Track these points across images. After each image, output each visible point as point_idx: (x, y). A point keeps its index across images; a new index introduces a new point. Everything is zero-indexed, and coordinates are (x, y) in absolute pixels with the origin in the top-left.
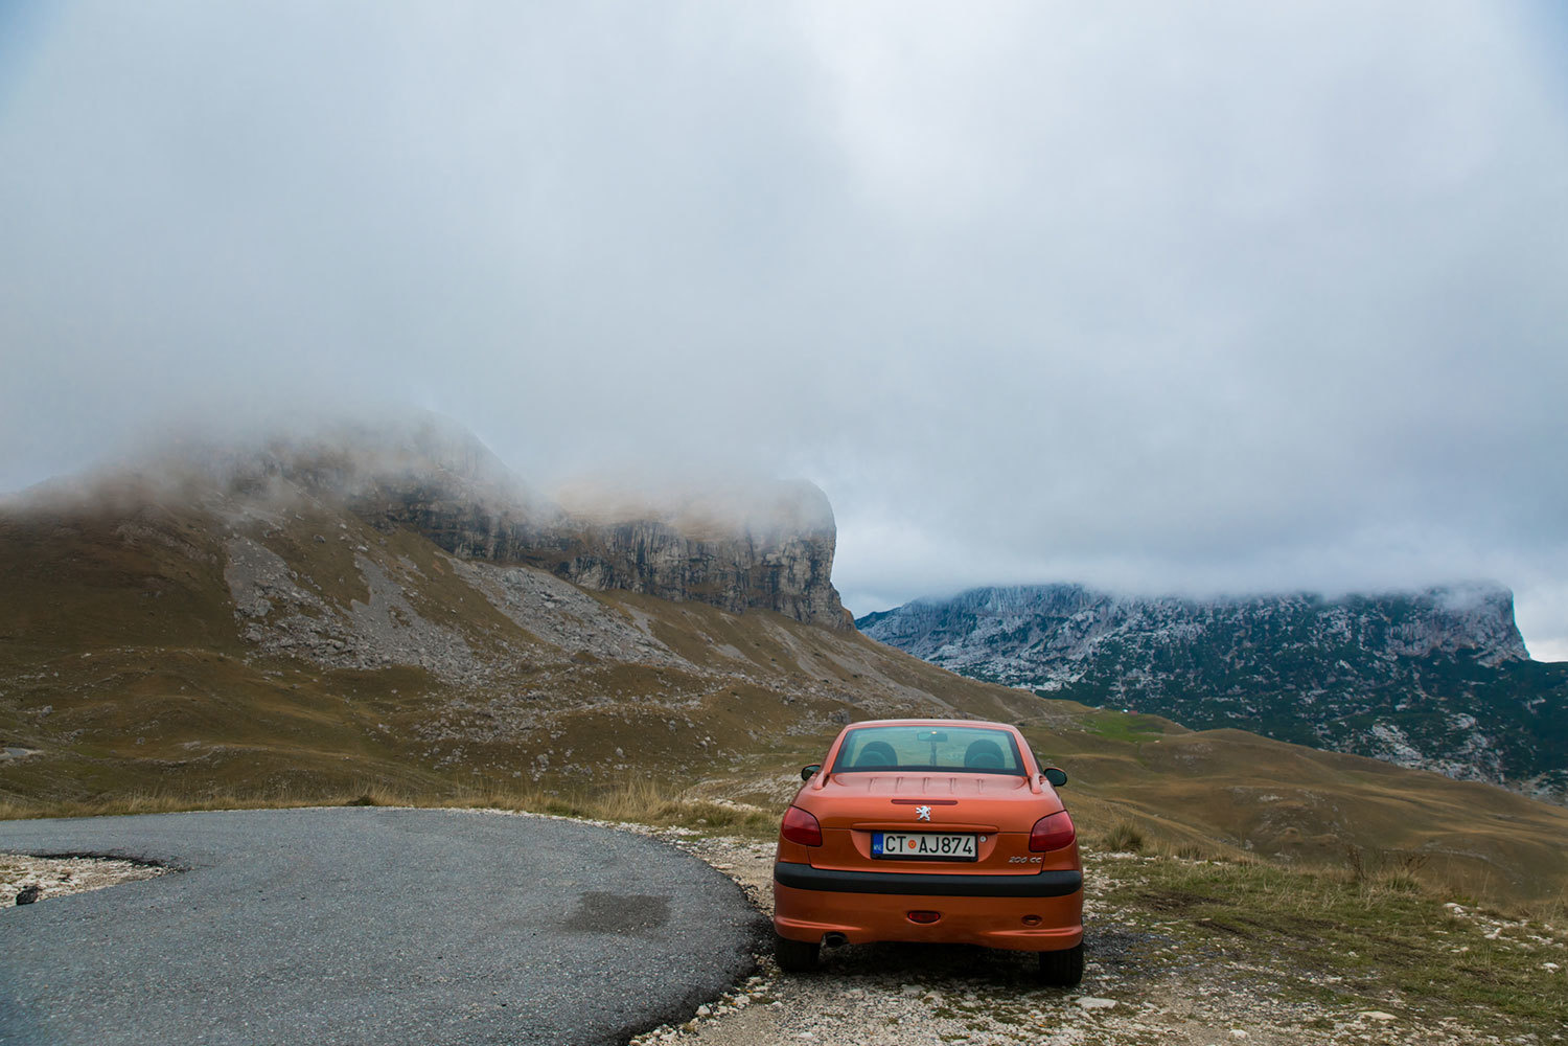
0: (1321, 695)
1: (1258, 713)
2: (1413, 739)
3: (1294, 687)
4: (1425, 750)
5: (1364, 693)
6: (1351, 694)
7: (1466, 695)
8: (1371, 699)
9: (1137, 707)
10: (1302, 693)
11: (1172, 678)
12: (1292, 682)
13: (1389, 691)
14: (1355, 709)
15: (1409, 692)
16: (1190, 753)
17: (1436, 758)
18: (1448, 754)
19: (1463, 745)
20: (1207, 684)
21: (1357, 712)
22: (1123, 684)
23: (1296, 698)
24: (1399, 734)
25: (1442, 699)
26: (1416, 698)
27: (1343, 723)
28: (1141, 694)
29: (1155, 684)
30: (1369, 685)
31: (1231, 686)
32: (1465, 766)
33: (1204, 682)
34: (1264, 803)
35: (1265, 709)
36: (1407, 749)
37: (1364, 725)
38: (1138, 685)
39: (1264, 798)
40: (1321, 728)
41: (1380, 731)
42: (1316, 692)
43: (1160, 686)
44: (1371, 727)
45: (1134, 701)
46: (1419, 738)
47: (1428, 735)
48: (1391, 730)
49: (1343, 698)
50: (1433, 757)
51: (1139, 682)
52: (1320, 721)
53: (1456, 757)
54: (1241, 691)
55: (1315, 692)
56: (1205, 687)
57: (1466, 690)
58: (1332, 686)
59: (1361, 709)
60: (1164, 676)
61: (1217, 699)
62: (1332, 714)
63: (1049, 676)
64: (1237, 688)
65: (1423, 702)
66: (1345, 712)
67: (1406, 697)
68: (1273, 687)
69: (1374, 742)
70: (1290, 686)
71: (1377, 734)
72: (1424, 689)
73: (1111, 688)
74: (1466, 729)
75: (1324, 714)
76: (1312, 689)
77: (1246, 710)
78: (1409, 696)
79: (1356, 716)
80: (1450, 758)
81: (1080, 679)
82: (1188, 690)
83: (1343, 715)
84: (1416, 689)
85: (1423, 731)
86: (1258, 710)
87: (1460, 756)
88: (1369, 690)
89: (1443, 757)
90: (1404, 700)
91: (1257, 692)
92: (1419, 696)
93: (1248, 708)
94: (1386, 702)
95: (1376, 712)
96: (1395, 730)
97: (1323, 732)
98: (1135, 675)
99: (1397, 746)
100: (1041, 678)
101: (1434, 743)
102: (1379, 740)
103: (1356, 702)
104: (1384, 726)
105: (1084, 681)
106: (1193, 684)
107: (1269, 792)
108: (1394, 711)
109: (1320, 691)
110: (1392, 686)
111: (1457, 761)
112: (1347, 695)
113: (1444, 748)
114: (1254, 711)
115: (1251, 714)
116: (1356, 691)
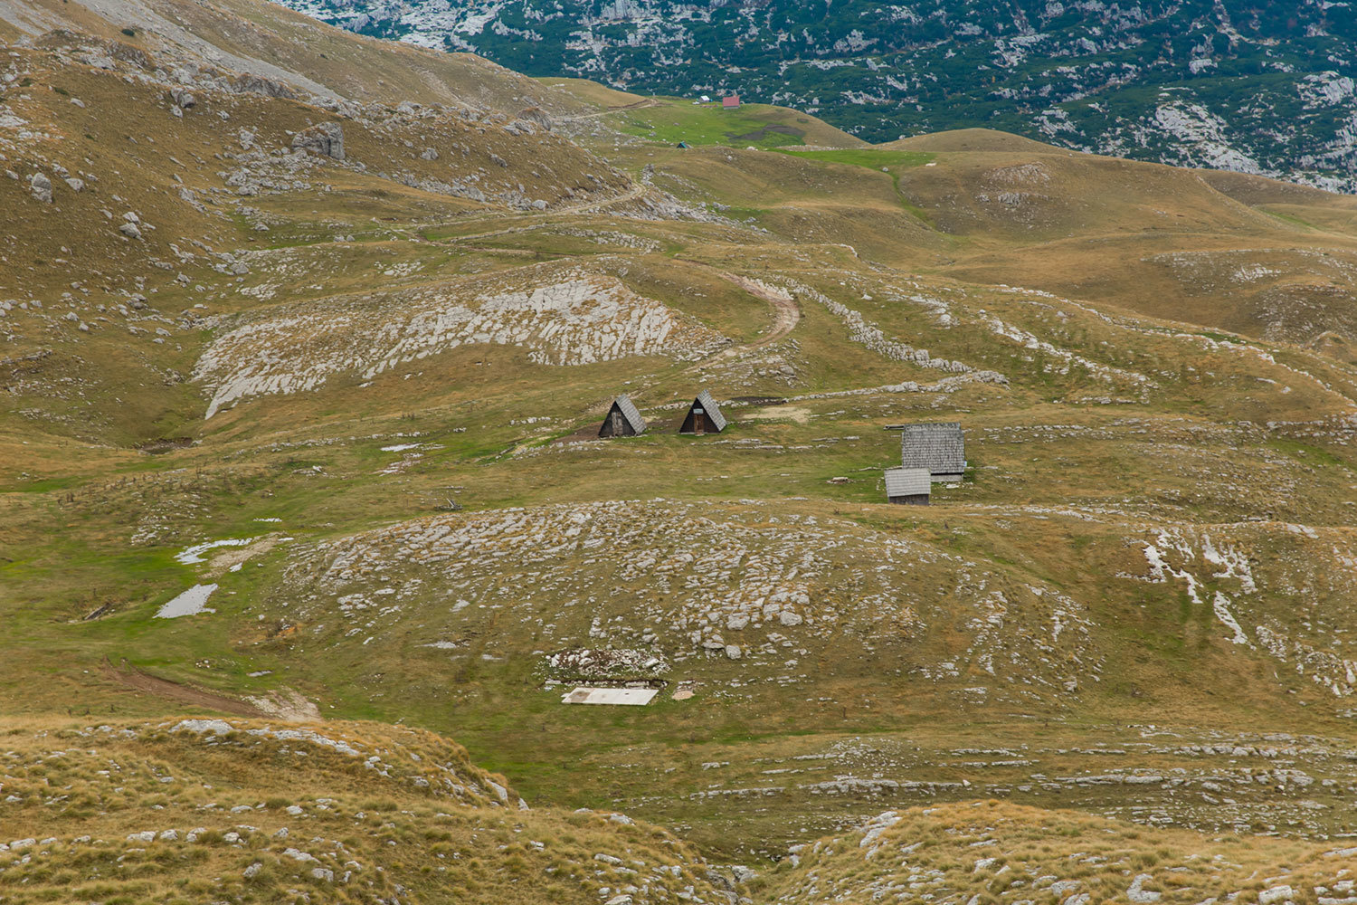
0: (1034, 46)
1: (912, 91)
2: (1240, 133)
3: (977, 30)
4: (1265, 152)
5: (1122, 36)
6: (1098, 40)
7: (1314, 31)
8: (1139, 51)
9: (637, 87)
10: (999, 43)
11: (707, 19)
12: (973, 20)
13: (1173, 33)
14: (1108, 73)
15: (1209, 31)
16: (1011, 186)
17: (1287, 168)
18: (1308, 160)
19: (1334, 137)
20: (788, 28)
21: (1113, 80)
22: (596, 33)
23: (987, 54)
24: (1210, 122)
25: (1269, 42)
26: (1221, 45)
27: (1096, 106)
28: (641, 58)
29: (670, 33)
30: (1132, 19)
31: (843, 33)
32: (1344, 182)
33: (778, 24)
34: (1248, 285)
35: (926, 82)
36: (1232, 153)
37: (1140, 110)
38: (631, 37)
39: (1241, 274)
40: (1053, 119)
41: (1171, 119)
42: (1024, 40)
43: (680, 37)
44: (1154, 108)
45: (627, 75)
46: (1252, 129)
47: (1268, 121)
48: (1195, 116)
49: (1082, 50)
50: (1280, 166)
51: (633, 28)
52: (1043, 103)
53: (1323, 164)
54: (864, 44)
55: (1021, 39)
56: (783, 37)
57: (1315, 20)
58: (1057, 24)
59: (1120, 72)
60: (688, 14)
61: (815, 62)
62: (1064, 87)
63: (404, 21)
64: (857, 39)
65: (1234, 50)
66: (1092, 81)
67: (1202, 41)
68: (934, 31)
69: (1161, 146)
70: (970, 29)
71: (1166, 126)
72: (1234, 23)
73: (570, 45)
74: (1338, 105)
75: (1049, 87)
76: (1015, 32)
77: (886, 87)
78: (1209, 39)
79: (1113, 88)
80: (1312, 168)
81: (488, 25)
82: (748, 45)
83: (1087, 87)
84: (1219, 23)
85: (1257, 113)
86: (912, 85)
87: (1329, 161)
88: (1130, 31)
89: (1299, 167)
90: (1200, 48)
91: (899, 46)
92: (1226, 38)
93: (891, 81)
94: (1167, 56)
95: (1152, 79)
96: (1203, 114)
97: (1057, 127)
98: (621, 13)
99: (1211, 149)
100: (385, 24)
101: (1280, 138)
102: (1173, 138)
103: (1110, 58)
104: (1181, 108)
105: (502, 29)
106: (754, 31)
107: (1250, 259)
108: (1190, 76)
109: (1030, 38)
110: (1173, 19)
111: (1327, 173)
112: (1090, 46)
113: (1300, 146)
114: (903, 87)
115: (898, 95)
116: (1107, 32)
